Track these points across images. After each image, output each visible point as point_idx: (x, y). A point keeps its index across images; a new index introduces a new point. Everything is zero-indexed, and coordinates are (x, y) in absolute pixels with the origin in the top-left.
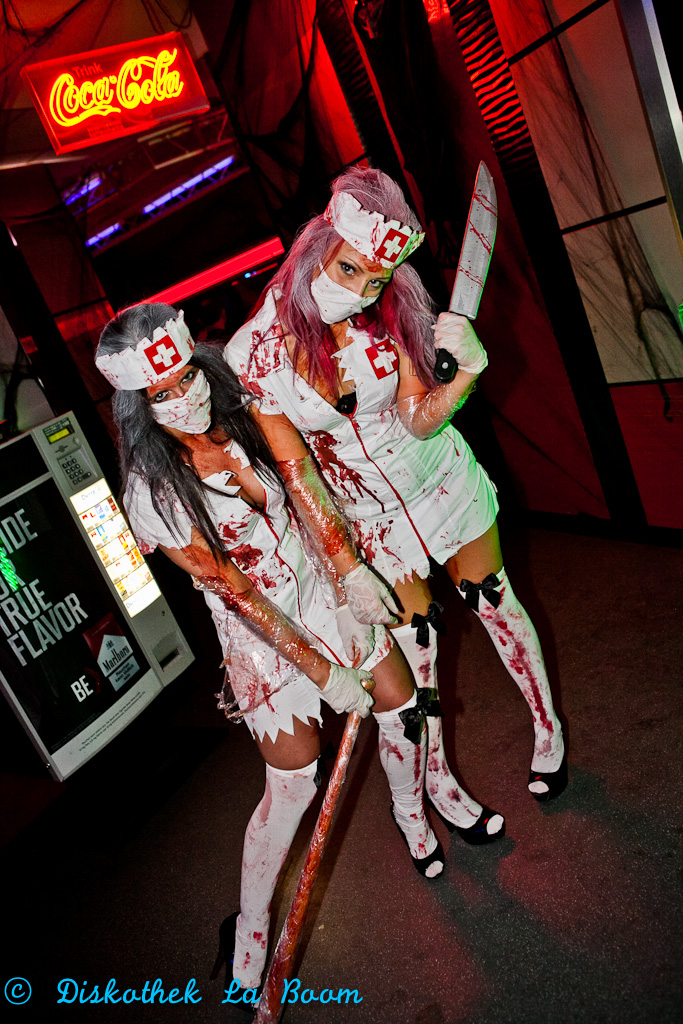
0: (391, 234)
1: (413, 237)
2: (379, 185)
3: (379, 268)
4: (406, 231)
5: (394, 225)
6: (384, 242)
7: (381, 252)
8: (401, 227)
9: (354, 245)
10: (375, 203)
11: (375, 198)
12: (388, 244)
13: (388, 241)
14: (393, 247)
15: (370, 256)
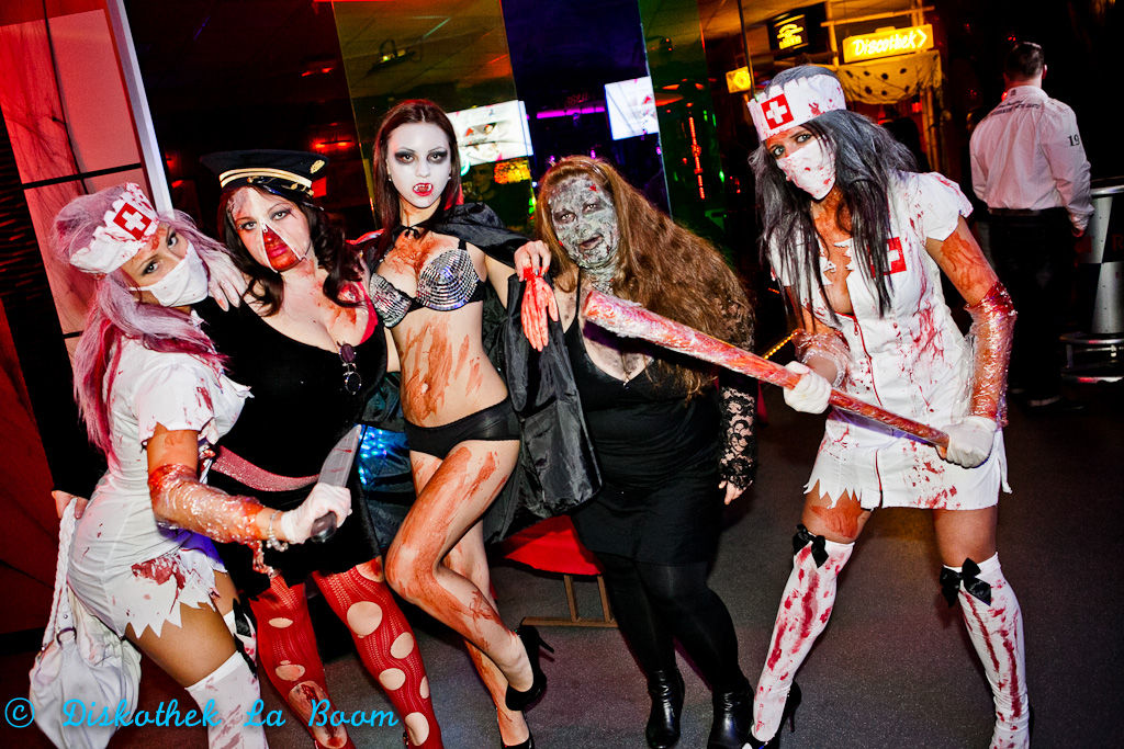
0: (120, 221)
1: (127, 198)
2: (70, 221)
3: (155, 237)
4: (118, 205)
5: (110, 217)
6: (127, 230)
7: (138, 234)
8: (114, 210)
9: (127, 259)
10: (87, 229)
11: (82, 227)
12: (131, 226)
13: (127, 225)
14: (133, 221)
15: (139, 244)
